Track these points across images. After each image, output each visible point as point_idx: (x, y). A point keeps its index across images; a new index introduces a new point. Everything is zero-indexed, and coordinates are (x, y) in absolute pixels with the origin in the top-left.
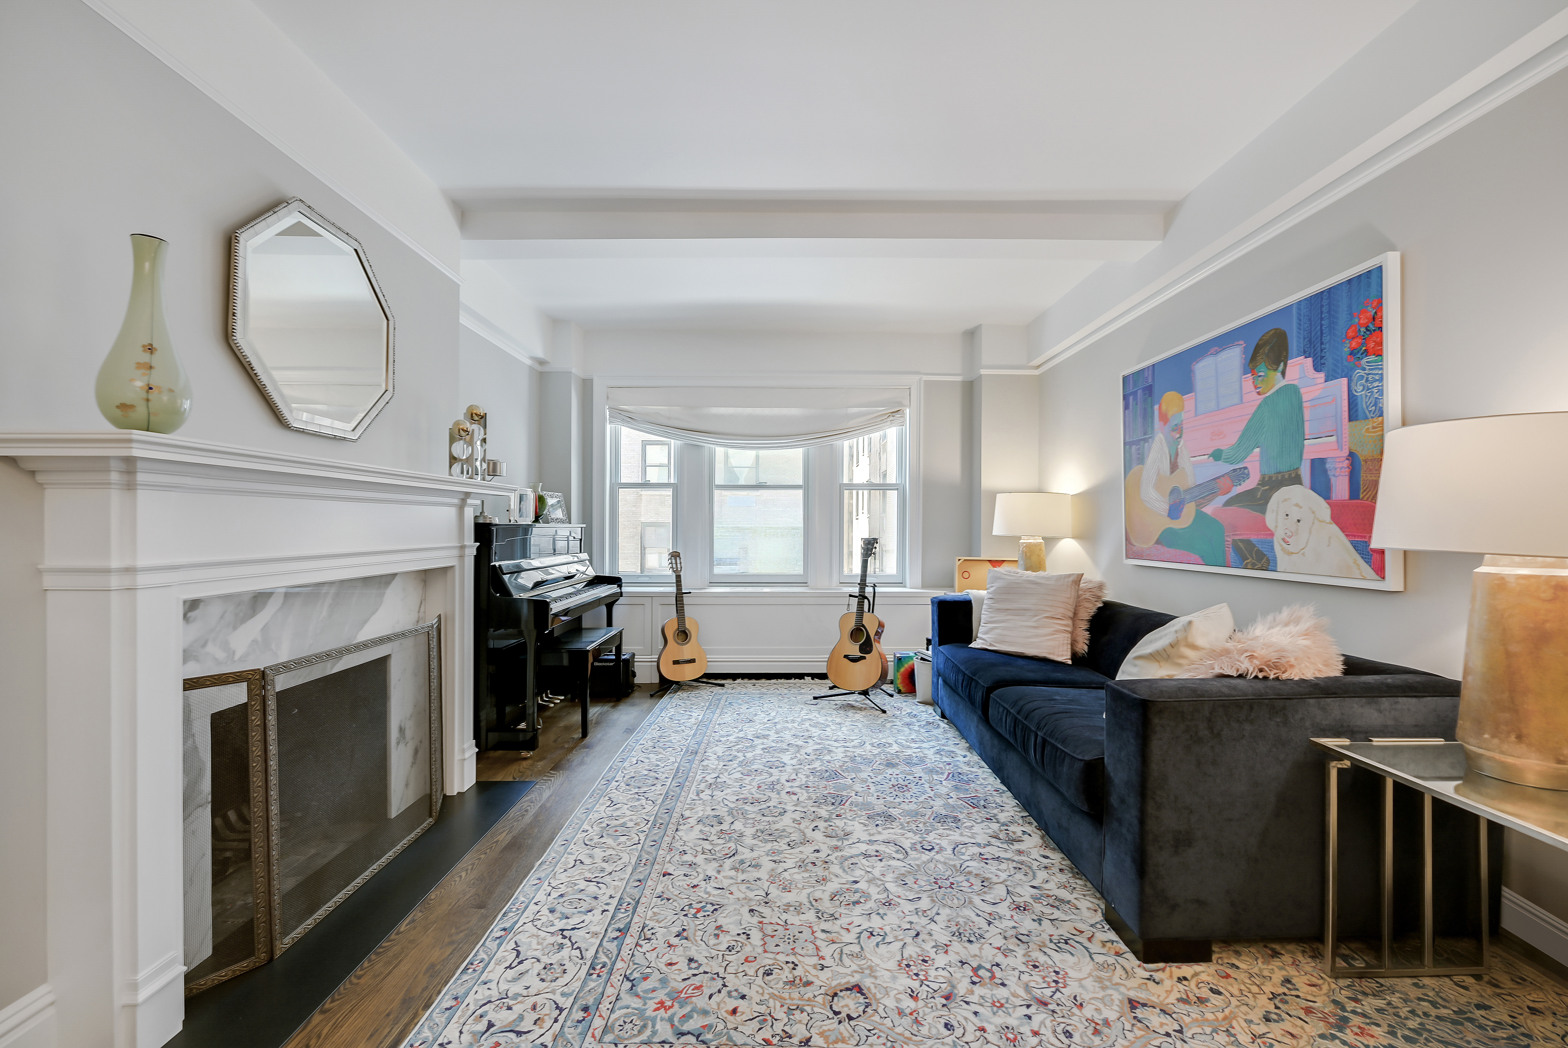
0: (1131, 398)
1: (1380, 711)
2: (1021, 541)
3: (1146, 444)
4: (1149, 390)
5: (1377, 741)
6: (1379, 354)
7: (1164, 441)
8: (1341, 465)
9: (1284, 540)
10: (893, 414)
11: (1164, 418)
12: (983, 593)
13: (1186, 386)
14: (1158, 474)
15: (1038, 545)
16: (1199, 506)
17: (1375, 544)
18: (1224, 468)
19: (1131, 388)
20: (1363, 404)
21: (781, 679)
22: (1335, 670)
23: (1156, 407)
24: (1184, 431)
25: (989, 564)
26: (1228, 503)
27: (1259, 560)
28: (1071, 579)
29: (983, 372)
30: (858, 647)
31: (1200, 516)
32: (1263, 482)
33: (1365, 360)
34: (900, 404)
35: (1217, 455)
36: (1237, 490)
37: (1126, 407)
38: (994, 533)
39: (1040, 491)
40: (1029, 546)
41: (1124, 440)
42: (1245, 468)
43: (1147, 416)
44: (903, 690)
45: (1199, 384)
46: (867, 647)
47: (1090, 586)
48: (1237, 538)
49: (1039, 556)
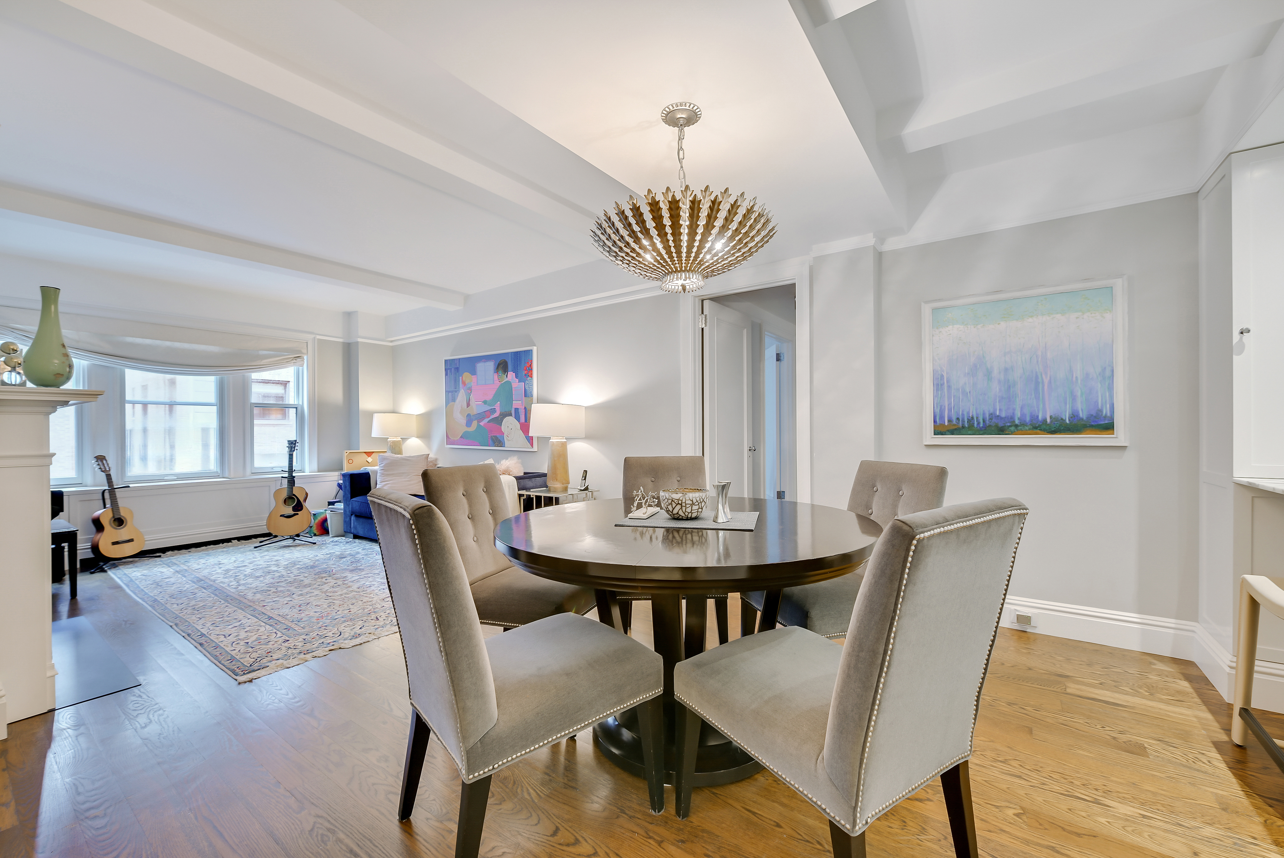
0: (449, 371)
1: (532, 482)
2: (388, 440)
3: (456, 393)
4: (457, 369)
5: (531, 490)
6: (532, 377)
7: (464, 393)
8: (522, 411)
9: (507, 436)
10: (296, 358)
11: (464, 383)
12: (376, 468)
13: (473, 372)
14: (461, 407)
15: (398, 441)
16: (479, 422)
17: (530, 435)
18: (487, 408)
19: (449, 366)
20: (528, 392)
21: (210, 545)
22: (522, 474)
23: (461, 378)
24: (472, 391)
25: (364, 454)
26: (489, 422)
27: (500, 443)
28: (424, 456)
29: (359, 340)
30: (291, 509)
31: (479, 426)
32: (501, 414)
33: (528, 378)
34: (300, 352)
35: (485, 402)
36: (492, 417)
37: (446, 374)
38: (373, 436)
39: (394, 412)
40: (394, 442)
41: (445, 390)
42: (495, 409)
43: (456, 381)
44: (317, 533)
45: (478, 373)
46: (298, 507)
47: (432, 460)
48: (492, 435)
49: (399, 447)
